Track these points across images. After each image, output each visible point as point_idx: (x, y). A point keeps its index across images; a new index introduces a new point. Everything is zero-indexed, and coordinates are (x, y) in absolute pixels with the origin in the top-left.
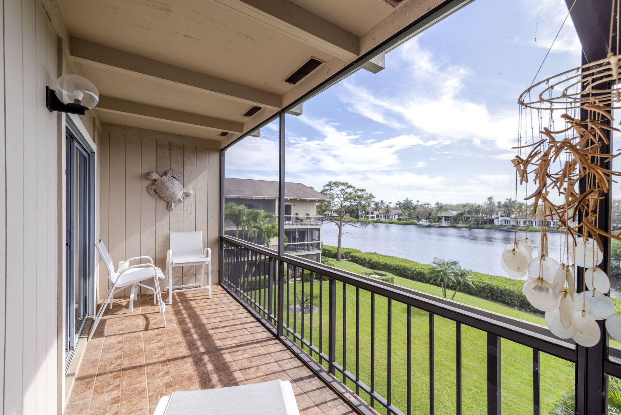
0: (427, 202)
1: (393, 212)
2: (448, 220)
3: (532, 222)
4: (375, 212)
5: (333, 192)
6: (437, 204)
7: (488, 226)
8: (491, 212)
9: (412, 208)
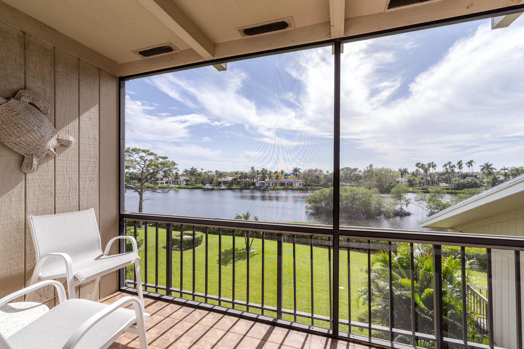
0: (210, 170)
1: (182, 178)
2: (226, 184)
3: (276, 183)
4: (164, 179)
5: (132, 158)
6: (216, 171)
7: (252, 187)
8: (253, 177)
9: (197, 175)
